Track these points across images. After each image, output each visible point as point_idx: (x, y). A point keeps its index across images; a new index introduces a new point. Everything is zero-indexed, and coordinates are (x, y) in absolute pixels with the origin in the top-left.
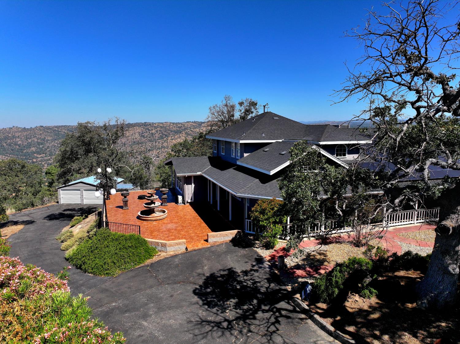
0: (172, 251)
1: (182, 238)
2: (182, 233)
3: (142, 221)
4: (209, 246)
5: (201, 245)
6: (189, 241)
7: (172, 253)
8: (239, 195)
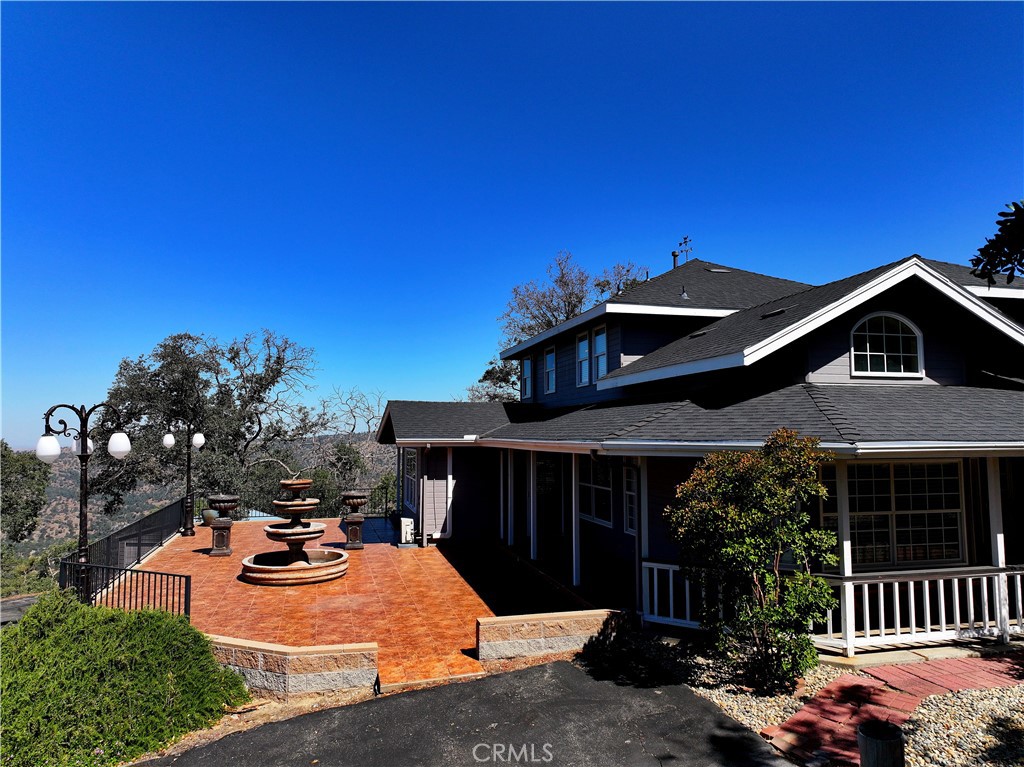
4: (481, 673)
7: (308, 704)
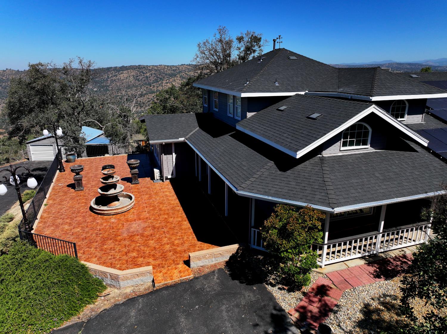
0: (129, 287)
4: (192, 276)
5: (178, 274)
6: (159, 265)
8: (241, 192)
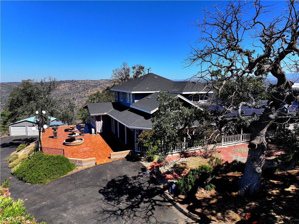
0: (86, 166)
1: (93, 157)
2: (94, 153)
3: (67, 146)
4: (111, 161)
5: (106, 161)
6: (98, 159)
7: (86, 167)
